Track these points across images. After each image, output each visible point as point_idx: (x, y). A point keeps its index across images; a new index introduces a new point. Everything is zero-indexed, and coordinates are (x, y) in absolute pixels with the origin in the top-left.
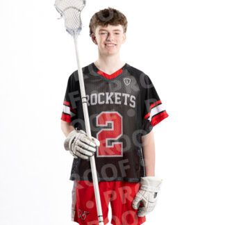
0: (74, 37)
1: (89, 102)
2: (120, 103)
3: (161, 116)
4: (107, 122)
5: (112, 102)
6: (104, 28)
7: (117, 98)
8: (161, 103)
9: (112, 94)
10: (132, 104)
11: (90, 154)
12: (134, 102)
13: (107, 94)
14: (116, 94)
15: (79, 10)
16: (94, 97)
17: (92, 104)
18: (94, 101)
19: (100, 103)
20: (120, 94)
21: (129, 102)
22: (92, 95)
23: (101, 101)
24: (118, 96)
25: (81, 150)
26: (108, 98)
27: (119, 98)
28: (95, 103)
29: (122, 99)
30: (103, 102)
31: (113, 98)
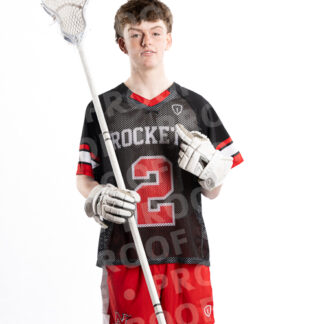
1: (120, 142)
2: (168, 141)
4: (148, 173)
5: (155, 142)
6: (136, 27)
7: (162, 135)
8: (231, 142)
9: (154, 129)
13: (147, 129)
14: (161, 128)
16: (126, 134)
17: (124, 145)
18: (127, 141)
19: (136, 143)
20: (167, 129)
22: (124, 132)
23: (138, 140)
24: (165, 131)
26: (149, 135)
27: (166, 135)
28: (130, 144)
29: (171, 135)
30: (142, 142)
31: (157, 134)
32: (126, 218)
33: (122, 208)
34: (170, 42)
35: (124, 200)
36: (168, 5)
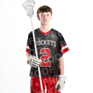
0: (31, 18)
2: (50, 44)
3: (66, 50)
4: (44, 53)
5: (46, 44)
6: (43, 14)
7: (48, 43)
8: (66, 45)
9: (46, 41)
10: (55, 45)
11: (38, 66)
12: (55, 44)
13: (44, 41)
14: (48, 41)
15: (33, 7)
16: (39, 42)
17: (38, 45)
18: (39, 44)
19: (41, 44)
20: (50, 41)
21: (53, 44)
22: (38, 41)
23: (42, 44)
25: (34, 64)
26: (45, 43)
27: (49, 43)
28: (40, 45)
29: (51, 43)
30: (43, 44)
31: (47, 42)
32: (37, 67)
33: (36, 64)
34: (51, 18)
35: (37, 62)
36: (51, 8)
